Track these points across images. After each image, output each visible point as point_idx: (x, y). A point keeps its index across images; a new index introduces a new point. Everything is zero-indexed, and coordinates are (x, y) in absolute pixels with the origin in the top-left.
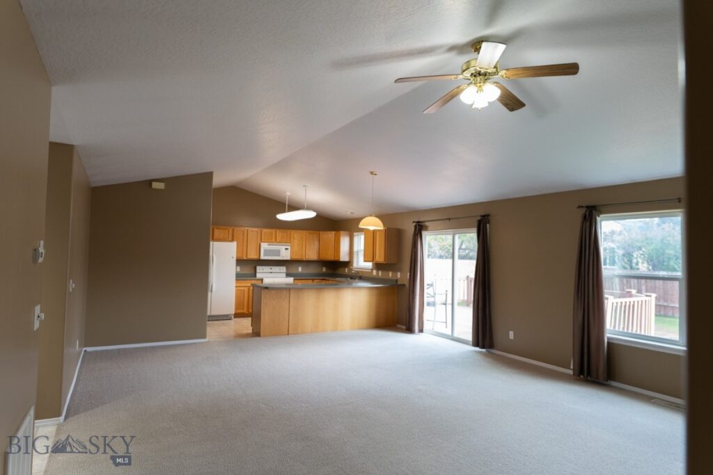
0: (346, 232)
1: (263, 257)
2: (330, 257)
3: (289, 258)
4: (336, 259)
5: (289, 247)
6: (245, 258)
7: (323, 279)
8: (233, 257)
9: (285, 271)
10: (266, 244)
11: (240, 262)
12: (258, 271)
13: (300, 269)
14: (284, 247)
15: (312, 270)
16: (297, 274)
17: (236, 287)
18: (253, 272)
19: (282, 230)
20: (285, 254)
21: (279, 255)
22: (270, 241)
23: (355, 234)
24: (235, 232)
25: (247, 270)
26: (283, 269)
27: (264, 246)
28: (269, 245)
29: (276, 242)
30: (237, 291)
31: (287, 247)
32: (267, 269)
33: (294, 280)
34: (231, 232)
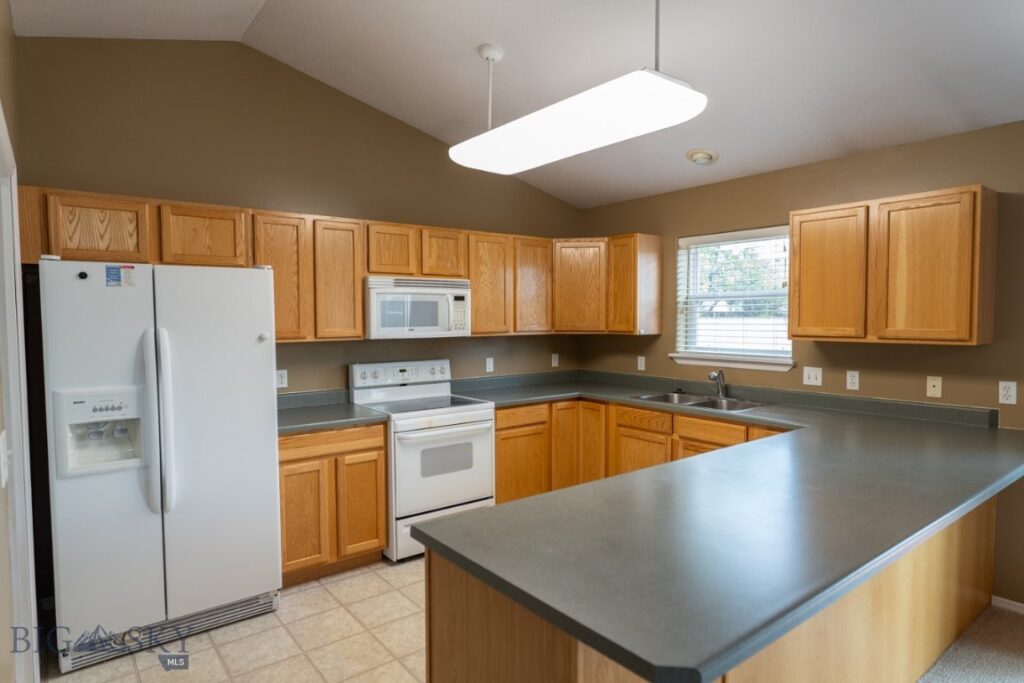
0: (651, 238)
1: (377, 332)
2: (592, 320)
3: (467, 333)
4: (619, 327)
5: (467, 293)
6: (310, 339)
7: (579, 399)
8: (261, 339)
9: (448, 376)
10: (390, 279)
11: (289, 353)
12: (358, 381)
13: (490, 365)
14: (452, 292)
15: (522, 366)
16: (480, 382)
17: (282, 463)
18: (337, 385)
19: (443, 232)
20: (456, 320)
21: (434, 323)
22: (401, 274)
23: (682, 242)
24: (260, 227)
25: (317, 383)
26: (442, 370)
27: (382, 290)
28: (398, 284)
29: (424, 273)
30: (286, 478)
31: (459, 292)
32: (388, 373)
33: (497, 408)
34: (243, 228)
